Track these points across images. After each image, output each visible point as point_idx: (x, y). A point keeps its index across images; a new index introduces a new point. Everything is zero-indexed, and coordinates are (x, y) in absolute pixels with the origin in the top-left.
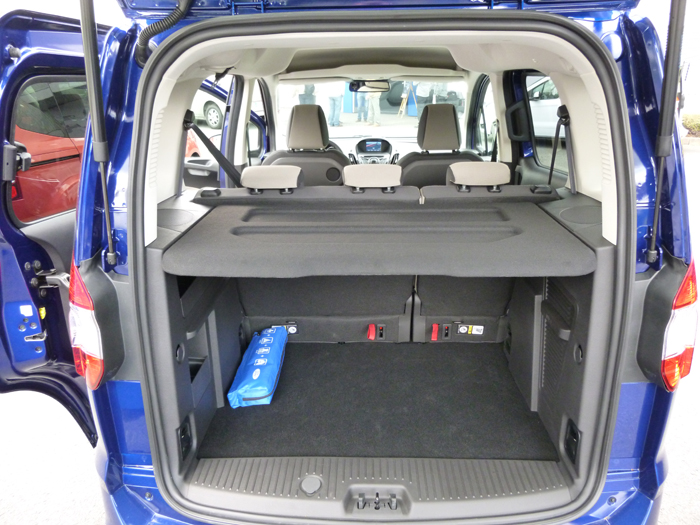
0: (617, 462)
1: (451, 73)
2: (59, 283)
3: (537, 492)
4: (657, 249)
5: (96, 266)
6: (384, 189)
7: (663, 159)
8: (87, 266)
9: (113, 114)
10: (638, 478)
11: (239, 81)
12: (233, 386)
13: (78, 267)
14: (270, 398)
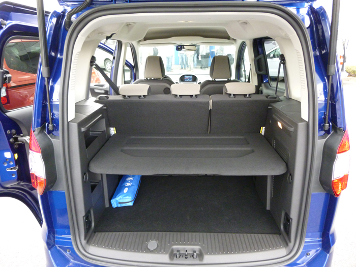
0: (310, 234)
1: (227, 41)
2: (24, 141)
3: (269, 250)
4: (329, 123)
5: (43, 132)
6: (191, 96)
7: (331, 77)
8: (38, 131)
9: (53, 54)
10: (321, 243)
11: (120, 44)
12: (114, 196)
13: (34, 131)
14: (133, 202)
